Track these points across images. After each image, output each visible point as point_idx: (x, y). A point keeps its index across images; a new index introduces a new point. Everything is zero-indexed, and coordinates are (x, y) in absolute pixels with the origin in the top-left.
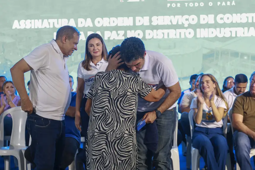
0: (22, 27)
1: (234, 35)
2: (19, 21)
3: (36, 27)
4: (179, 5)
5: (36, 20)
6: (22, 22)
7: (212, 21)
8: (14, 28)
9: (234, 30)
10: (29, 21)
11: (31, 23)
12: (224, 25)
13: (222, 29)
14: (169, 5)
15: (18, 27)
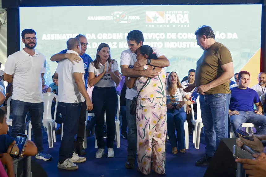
0: (49, 39)
1: (188, 47)
2: (46, 35)
3: (58, 39)
4: (153, 26)
5: (58, 35)
6: (49, 35)
7: (174, 37)
8: (43, 39)
9: (188, 43)
10: (53, 35)
11: (54, 36)
12: (182, 40)
13: (181, 43)
14: (146, 26)
15: (46, 39)
